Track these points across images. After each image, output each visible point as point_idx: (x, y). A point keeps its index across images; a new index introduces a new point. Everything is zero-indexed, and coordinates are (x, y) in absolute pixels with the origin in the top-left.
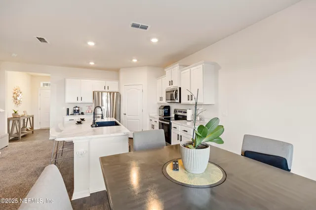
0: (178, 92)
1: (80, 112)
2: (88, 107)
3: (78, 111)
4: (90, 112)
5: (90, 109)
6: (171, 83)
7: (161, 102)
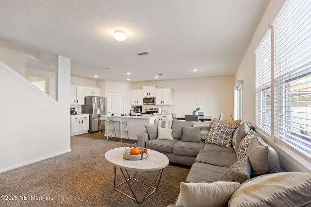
0: (154, 99)
6: (148, 94)
7: (137, 104)
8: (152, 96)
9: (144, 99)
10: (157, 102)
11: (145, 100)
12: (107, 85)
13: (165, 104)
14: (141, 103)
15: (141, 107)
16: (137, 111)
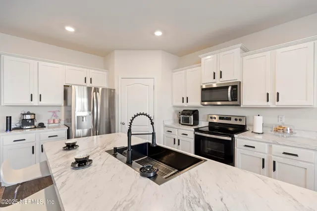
0: (236, 89)
1: (36, 124)
2: (51, 114)
3: (33, 120)
4: (57, 121)
5: (56, 116)
6: (218, 75)
7: (185, 104)
8: (228, 78)
9: (203, 90)
10: (248, 98)
11: (207, 93)
12: (119, 61)
13: (282, 103)
14: (195, 102)
15: (195, 113)
16: (185, 122)
